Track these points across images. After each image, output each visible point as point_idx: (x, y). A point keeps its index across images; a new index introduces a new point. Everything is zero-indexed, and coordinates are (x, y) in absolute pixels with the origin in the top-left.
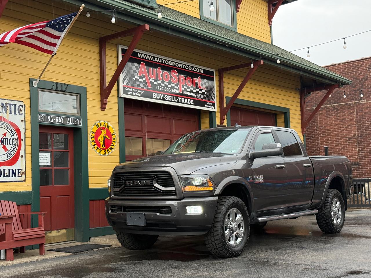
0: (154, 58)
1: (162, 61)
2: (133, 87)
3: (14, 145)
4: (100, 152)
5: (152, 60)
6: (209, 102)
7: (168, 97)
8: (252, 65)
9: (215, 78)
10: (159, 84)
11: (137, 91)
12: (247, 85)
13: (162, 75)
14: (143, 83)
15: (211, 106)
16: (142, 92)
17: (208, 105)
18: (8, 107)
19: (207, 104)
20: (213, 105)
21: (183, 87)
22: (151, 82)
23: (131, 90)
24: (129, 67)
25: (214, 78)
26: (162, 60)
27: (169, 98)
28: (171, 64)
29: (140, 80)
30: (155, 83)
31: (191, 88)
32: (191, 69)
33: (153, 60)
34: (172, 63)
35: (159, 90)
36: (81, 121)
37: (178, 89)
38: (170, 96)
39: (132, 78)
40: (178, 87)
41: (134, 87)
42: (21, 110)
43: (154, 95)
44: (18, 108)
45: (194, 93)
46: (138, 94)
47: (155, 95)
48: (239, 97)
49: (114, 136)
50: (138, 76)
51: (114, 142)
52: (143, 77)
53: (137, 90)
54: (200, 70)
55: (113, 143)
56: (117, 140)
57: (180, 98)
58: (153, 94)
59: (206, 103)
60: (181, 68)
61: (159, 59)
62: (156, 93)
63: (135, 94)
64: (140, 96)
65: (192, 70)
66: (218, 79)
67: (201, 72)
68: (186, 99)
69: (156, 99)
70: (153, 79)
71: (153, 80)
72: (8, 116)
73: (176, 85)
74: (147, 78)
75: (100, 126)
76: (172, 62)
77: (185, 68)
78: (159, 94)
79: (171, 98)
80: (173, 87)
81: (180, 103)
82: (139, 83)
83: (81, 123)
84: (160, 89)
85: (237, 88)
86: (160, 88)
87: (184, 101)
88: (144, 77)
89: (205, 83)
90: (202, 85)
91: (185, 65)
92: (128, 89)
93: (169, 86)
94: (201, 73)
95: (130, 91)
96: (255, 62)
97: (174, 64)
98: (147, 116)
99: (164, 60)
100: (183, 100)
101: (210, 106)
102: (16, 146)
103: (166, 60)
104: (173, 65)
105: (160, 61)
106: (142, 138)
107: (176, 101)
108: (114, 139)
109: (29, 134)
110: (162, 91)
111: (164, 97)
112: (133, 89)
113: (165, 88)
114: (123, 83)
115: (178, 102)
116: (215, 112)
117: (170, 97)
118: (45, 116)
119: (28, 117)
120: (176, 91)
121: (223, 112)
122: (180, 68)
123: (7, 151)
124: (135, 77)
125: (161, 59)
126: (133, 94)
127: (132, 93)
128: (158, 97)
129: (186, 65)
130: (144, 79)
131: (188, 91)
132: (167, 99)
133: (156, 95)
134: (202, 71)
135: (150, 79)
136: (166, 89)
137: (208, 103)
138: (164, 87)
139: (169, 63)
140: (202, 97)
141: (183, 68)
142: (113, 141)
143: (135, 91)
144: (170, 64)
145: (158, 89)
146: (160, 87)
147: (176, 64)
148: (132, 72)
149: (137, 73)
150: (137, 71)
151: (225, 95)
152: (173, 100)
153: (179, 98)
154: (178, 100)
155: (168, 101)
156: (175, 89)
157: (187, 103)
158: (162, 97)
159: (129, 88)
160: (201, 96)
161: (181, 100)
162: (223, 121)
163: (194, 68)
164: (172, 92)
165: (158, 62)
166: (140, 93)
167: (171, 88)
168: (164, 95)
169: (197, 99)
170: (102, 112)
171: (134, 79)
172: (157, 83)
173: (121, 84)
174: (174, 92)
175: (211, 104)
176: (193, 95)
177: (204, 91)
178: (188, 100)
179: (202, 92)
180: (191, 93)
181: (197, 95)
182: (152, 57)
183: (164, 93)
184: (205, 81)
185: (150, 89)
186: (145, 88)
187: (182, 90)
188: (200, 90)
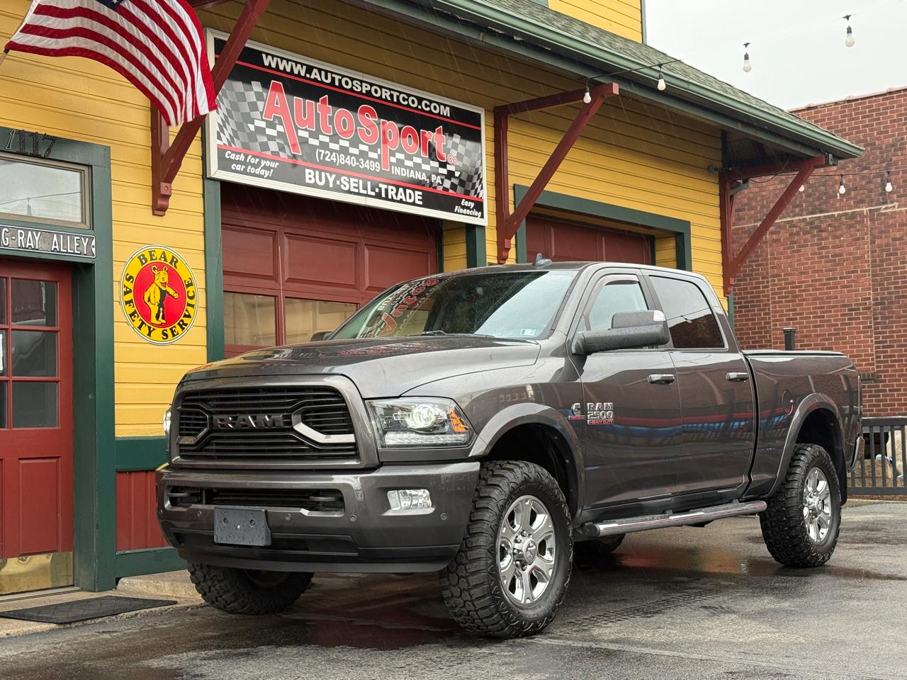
0: (310, 69)
1: (333, 79)
2: (247, 151)
4: (149, 335)
5: (303, 74)
6: (466, 200)
7: (349, 182)
8: (588, 94)
9: (486, 131)
10: (324, 145)
11: (259, 163)
12: (572, 154)
13: (331, 119)
14: (278, 141)
15: (473, 209)
16: (273, 165)
17: (464, 207)
19: (459, 204)
20: (479, 206)
21: (393, 154)
22: (300, 138)
23: (242, 157)
24: (236, 93)
25: (480, 131)
26: (334, 75)
27: (353, 185)
28: (359, 90)
29: (270, 132)
30: (312, 141)
31: (414, 158)
32: (415, 105)
33: (308, 76)
34: (361, 86)
35: (323, 163)
36: (93, 243)
37: (379, 160)
38: (356, 180)
39: (245, 124)
40: (379, 156)
41: (250, 150)
43: (309, 175)
45: (424, 174)
46: (263, 171)
47: (312, 176)
48: (548, 188)
49: (190, 289)
50: (263, 120)
51: (193, 306)
52: (277, 122)
53: (261, 158)
54: (442, 107)
55: (187, 310)
56: (200, 300)
57: (383, 187)
58: (307, 171)
59: (458, 201)
60: (389, 101)
61: (323, 73)
62: (314, 170)
63: (253, 170)
64: (268, 178)
65: (420, 107)
66: (492, 136)
67: (445, 115)
68: (401, 190)
69: (313, 186)
70: (306, 130)
71: (308, 133)
73: (373, 149)
74: (288, 127)
75: (149, 258)
76: (362, 82)
77: (398, 102)
78: (323, 174)
79: (356, 185)
80: (363, 155)
81: (383, 199)
82: (265, 139)
83: (94, 250)
84: (327, 159)
85: (544, 161)
86: (325, 156)
87: (396, 194)
88: (281, 124)
89: (455, 146)
90: (448, 151)
91: (398, 91)
92: (234, 155)
93: (353, 151)
94: (443, 116)
95: (238, 162)
96: (595, 88)
97: (368, 89)
98: (290, 235)
99: (337, 78)
100: (392, 190)
101: (470, 210)
103: (343, 76)
104: (364, 92)
105: (326, 78)
106: (275, 296)
107: (373, 194)
108: (192, 298)
110: (332, 164)
111: (338, 182)
112: (246, 156)
113: (341, 155)
114: (219, 138)
115: (378, 196)
116: (482, 227)
117: (354, 182)
120: (373, 166)
121: (505, 227)
122: (383, 100)
124: (253, 123)
125: (329, 75)
126: (248, 171)
127: (243, 167)
128: (321, 180)
129: (401, 93)
130: (280, 128)
131: (407, 167)
132: (345, 186)
133: (315, 176)
134: (446, 112)
135: (297, 129)
136: (342, 160)
137: (464, 203)
138: (339, 152)
139: (353, 85)
140: (447, 184)
141: (392, 101)
142: (189, 305)
143: (254, 161)
144: (354, 88)
145: (322, 158)
146: (327, 152)
147: (374, 88)
148: (245, 108)
149: (261, 110)
150: (260, 105)
151: (512, 181)
152: (365, 192)
153: (381, 185)
154: (377, 190)
155: (349, 192)
156: (371, 159)
157: (404, 200)
158: (331, 180)
159: (236, 153)
160: (442, 180)
161: (386, 190)
162: (504, 254)
163: (424, 102)
164: (362, 167)
165: (322, 82)
166: (268, 168)
167: (357, 157)
168: (338, 178)
169: (433, 191)
170: (157, 220)
171: (252, 127)
172: (317, 142)
173: (213, 142)
174: (368, 167)
175: (472, 205)
176: (420, 178)
177: (453, 168)
178: (408, 192)
179: (445, 171)
180: (417, 173)
181: (433, 178)
182: (305, 68)
183: (338, 170)
184: (457, 138)
185: (296, 157)
186: (282, 155)
187: (391, 163)
188: (441, 165)
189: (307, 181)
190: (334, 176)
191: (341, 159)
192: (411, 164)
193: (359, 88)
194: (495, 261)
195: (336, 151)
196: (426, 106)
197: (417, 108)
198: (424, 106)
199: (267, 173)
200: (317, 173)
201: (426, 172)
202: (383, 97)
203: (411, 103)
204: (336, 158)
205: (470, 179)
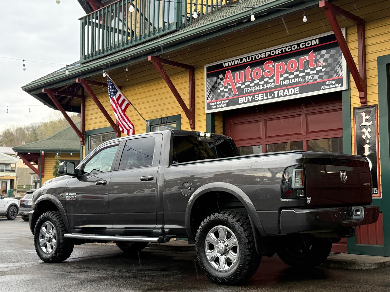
0: (242, 60)
1: (251, 58)
2: (217, 101)
5: (239, 63)
10: (247, 86)
13: (251, 74)
16: (226, 101)
19: (325, 85)
22: (237, 88)
24: (214, 82)
26: (252, 56)
29: (225, 90)
31: (294, 73)
34: (265, 54)
38: (262, 94)
39: (216, 91)
40: (274, 80)
45: (300, 78)
46: (223, 105)
47: (242, 100)
50: (223, 87)
52: (228, 85)
53: (222, 101)
54: (313, 41)
57: (276, 92)
58: (240, 99)
59: (323, 84)
60: (280, 54)
61: (247, 58)
62: (243, 97)
63: (219, 106)
64: (225, 107)
65: (299, 48)
68: (286, 90)
69: (243, 103)
70: (240, 83)
73: (271, 78)
74: (233, 86)
76: (265, 52)
77: (286, 52)
81: (276, 98)
82: (224, 93)
84: (249, 91)
86: (248, 90)
88: (230, 85)
90: (317, 61)
92: (212, 103)
93: (261, 83)
95: (214, 105)
97: (269, 54)
100: (281, 92)
103: (255, 55)
104: (267, 56)
105: (249, 59)
107: (271, 97)
110: (251, 92)
114: (208, 99)
115: (274, 97)
120: (271, 85)
122: (276, 55)
127: (216, 106)
128: (245, 100)
129: (286, 47)
130: (229, 87)
131: (290, 79)
132: (257, 99)
133: (243, 100)
134: (316, 42)
135: (236, 84)
138: (254, 86)
140: (316, 77)
143: (219, 103)
144: (262, 57)
145: (246, 92)
146: (248, 88)
147: (272, 52)
148: (217, 85)
149: (222, 83)
152: (266, 98)
153: (274, 92)
154: (273, 95)
155: (259, 100)
156: (270, 83)
157: (288, 94)
158: (250, 99)
159: (213, 102)
163: (301, 44)
164: (265, 88)
165: (247, 62)
166: (225, 103)
167: (263, 85)
168: (254, 96)
169: (307, 84)
171: (219, 91)
172: (244, 86)
173: (206, 101)
174: (268, 87)
175: (334, 82)
176: (298, 81)
177: (321, 68)
178: (290, 90)
179: (315, 72)
180: (296, 79)
181: (307, 78)
182: (240, 60)
183: (253, 94)
184: (323, 52)
185: (235, 95)
186: (230, 97)
187: (281, 81)
188: (312, 70)
189: (240, 102)
190: (252, 96)
191: (255, 88)
192: (293, 76)
193: (265, 56)
194: (360, 105)
195: (252, 86)
196: (303, 45)
197: (297, 49)
198: (301, 46)
199: (224, 105)
200: (244, 98)
201: (302, 77)
202: (277, 53)
203: (293, 49)
204: (253, 89)
205: (333, 69)
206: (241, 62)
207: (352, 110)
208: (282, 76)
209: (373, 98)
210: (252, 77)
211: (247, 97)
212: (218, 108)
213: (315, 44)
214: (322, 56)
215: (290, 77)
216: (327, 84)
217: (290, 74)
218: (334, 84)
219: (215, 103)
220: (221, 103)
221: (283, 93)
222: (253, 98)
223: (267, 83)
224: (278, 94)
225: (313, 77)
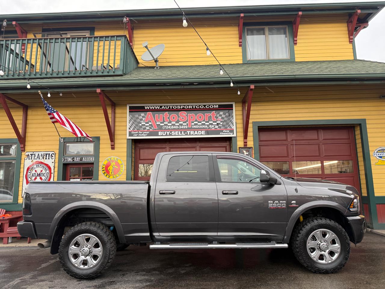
0: (161, 107)
2: (138, 131)
3: (46, 177)
4: (109, 177)
5: (159, 108)
6: (225, 130)
10: (166, 125)
13: (169, 117)
14: (149, 126)
18: (44, 155)
19: (222, 132)
20: (231, 131)
22: (157, 124)
24: (136, 117)
25: (233, 109)
27: (176, 133)
29: (146, 125)
31: (202, 122)
35: (166, 129)
39: (138, 124)
40: (187, 124)
42: (53, 157)
44: (51, 156)
45: (206, 126)
47: (161, 133)
49: (122, 166)
50: (144, 122)
55: (120, 171)
56: (125, 168)
57: (188, 132)
58: (159, 132)
60: (191, 109)
61: (166, 107)
68: (196, 132)
69: (161, 135)
70: (159, 122)
72: (44, 160)
73: (185, 122)
74: (153, 122)
75: (110, 160)
76: (180, 106)
77: (195, 108)
79: (178, 133)
81: (189, 135)
82: (145, 127)
83: (94, 160)
84: (167, 128)
86: (166, 127)
88: (150, 122)
91: (195, 105)
93: (177, 124)
95: (135, 134)
97: (183, 107)
99: (171, 107)
100: (192, 132)
101: (227, 133)
102: (48, 177)
103: (173, 106)
107: (185, 134)
109: (56, 169)
110: (169, 129)
112: (138, 132)
114: (130, 129)
115: (187, 135)
118: (67, 158)
119: (57, 160)
120: (185, 127)
123: (42, 180)
125: (168, 106)
127: (137, 135)
128: (164, 134)
130: (150, 123)
132: (173, 134)
133: (162, 133)
135: (156, 122)
136: (173, 127)
138: (171, 126)
139: (177, 107)
141: (193, 108)
147: (185, 106)
148: (139, 120)
149: (144, 120)
150: (144, 119)
151: (252, 121)
152: (181, 134)
155: (175, 135)
156: (184, 125)
157: (197, 134)
159: (135, 132)
165: (166, 109)
166: (146, 134)
167: (178, 126)
168: (171, 132)
169: (211, 130)
170: (113, 151)
171: (141, 125)
172: (163, 124)
173: (128, 130)
174: (183, 128)
175: (228, 131)
176: (204, 127)
177: (220, 122)
178: (199, 132)
179: (216, 123)
180: (203, 126)
181: (210, 126)
182: (159, 107)
183: (171, 130)
184: (221, 113)
185: (156, 129)
186: (150, 130)
187: (192, 125)
188: (214, 122)
189: (159, 135)
190: (169, 132)
192: (201, 124)
193: (180, 108)
194: (243, 146)
195: (170, 125)
196: (207, 107)
197: (204, 108)
198: (206, 107)
199: (145, 135)
200: (163, 132)
201: (207, 125)
202: (189, 108)
203: (201, 107)
204: (170, 127)
205: (227, 124)
206: (160, 108)
207: (238, 148)
208: (193, 122)
209: (250, 143)
210: (169, 120)
211: (165, 132)
212: (140, 136)
213: (216, 107)
214: (221, 115)
215: (199, 124)
216: (224, 132)
217: (199, 122)
218: (229, 132)
219: (137, 132)
220: (143, 133)
221: (194, 133)
222: (171, 133)
223: (181, 125)
224: (190, 133)
225: (214, 126)
